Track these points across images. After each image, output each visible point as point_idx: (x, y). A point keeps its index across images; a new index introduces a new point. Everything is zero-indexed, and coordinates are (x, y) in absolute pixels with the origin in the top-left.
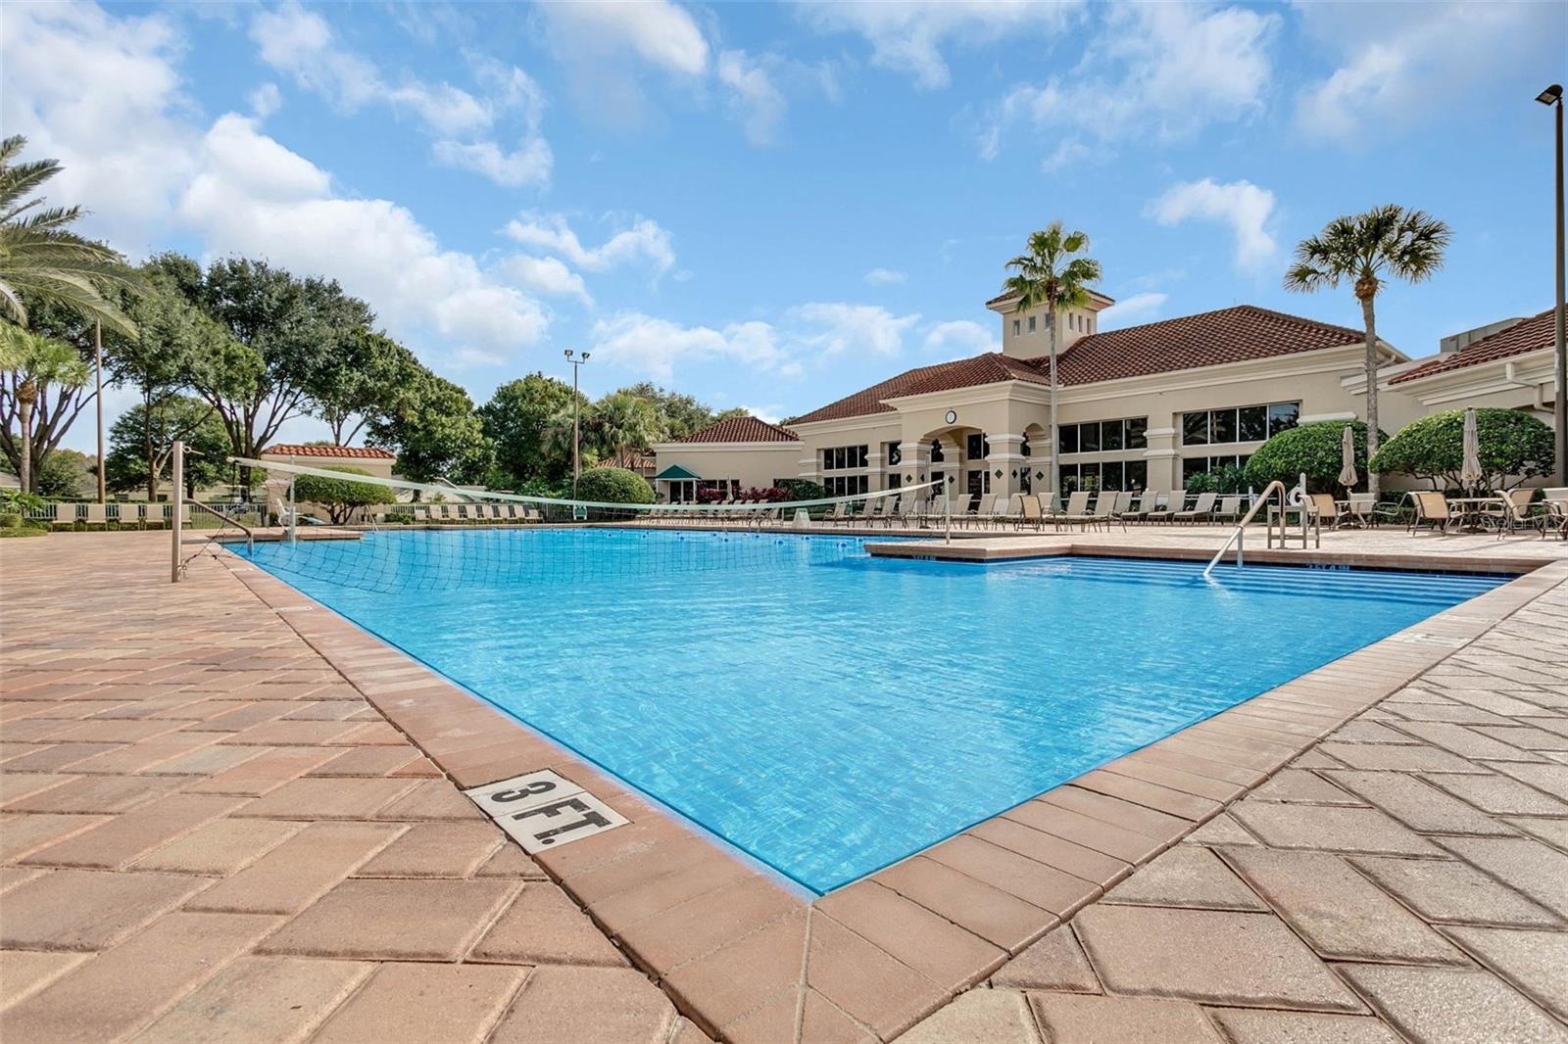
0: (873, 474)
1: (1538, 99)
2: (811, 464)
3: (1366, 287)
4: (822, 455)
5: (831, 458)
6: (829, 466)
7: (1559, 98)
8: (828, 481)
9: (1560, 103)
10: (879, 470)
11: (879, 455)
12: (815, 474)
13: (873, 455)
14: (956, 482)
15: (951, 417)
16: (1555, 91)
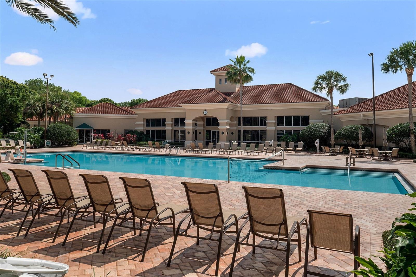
0: (168, 130)
1: (369, 55)
2: (141, 125)
3: (331, 90)
4: (145, 121)
5: (148, 122)
6: (148, 125)
7: (373, 56)
8: (148, 131)
9: (373, 57)
10: (171, 128)
11: (171, 123)
12: (142, 128)
13: (169, 122)
14: (202, 134)
15: (205, 113)
16: (372, 54)
